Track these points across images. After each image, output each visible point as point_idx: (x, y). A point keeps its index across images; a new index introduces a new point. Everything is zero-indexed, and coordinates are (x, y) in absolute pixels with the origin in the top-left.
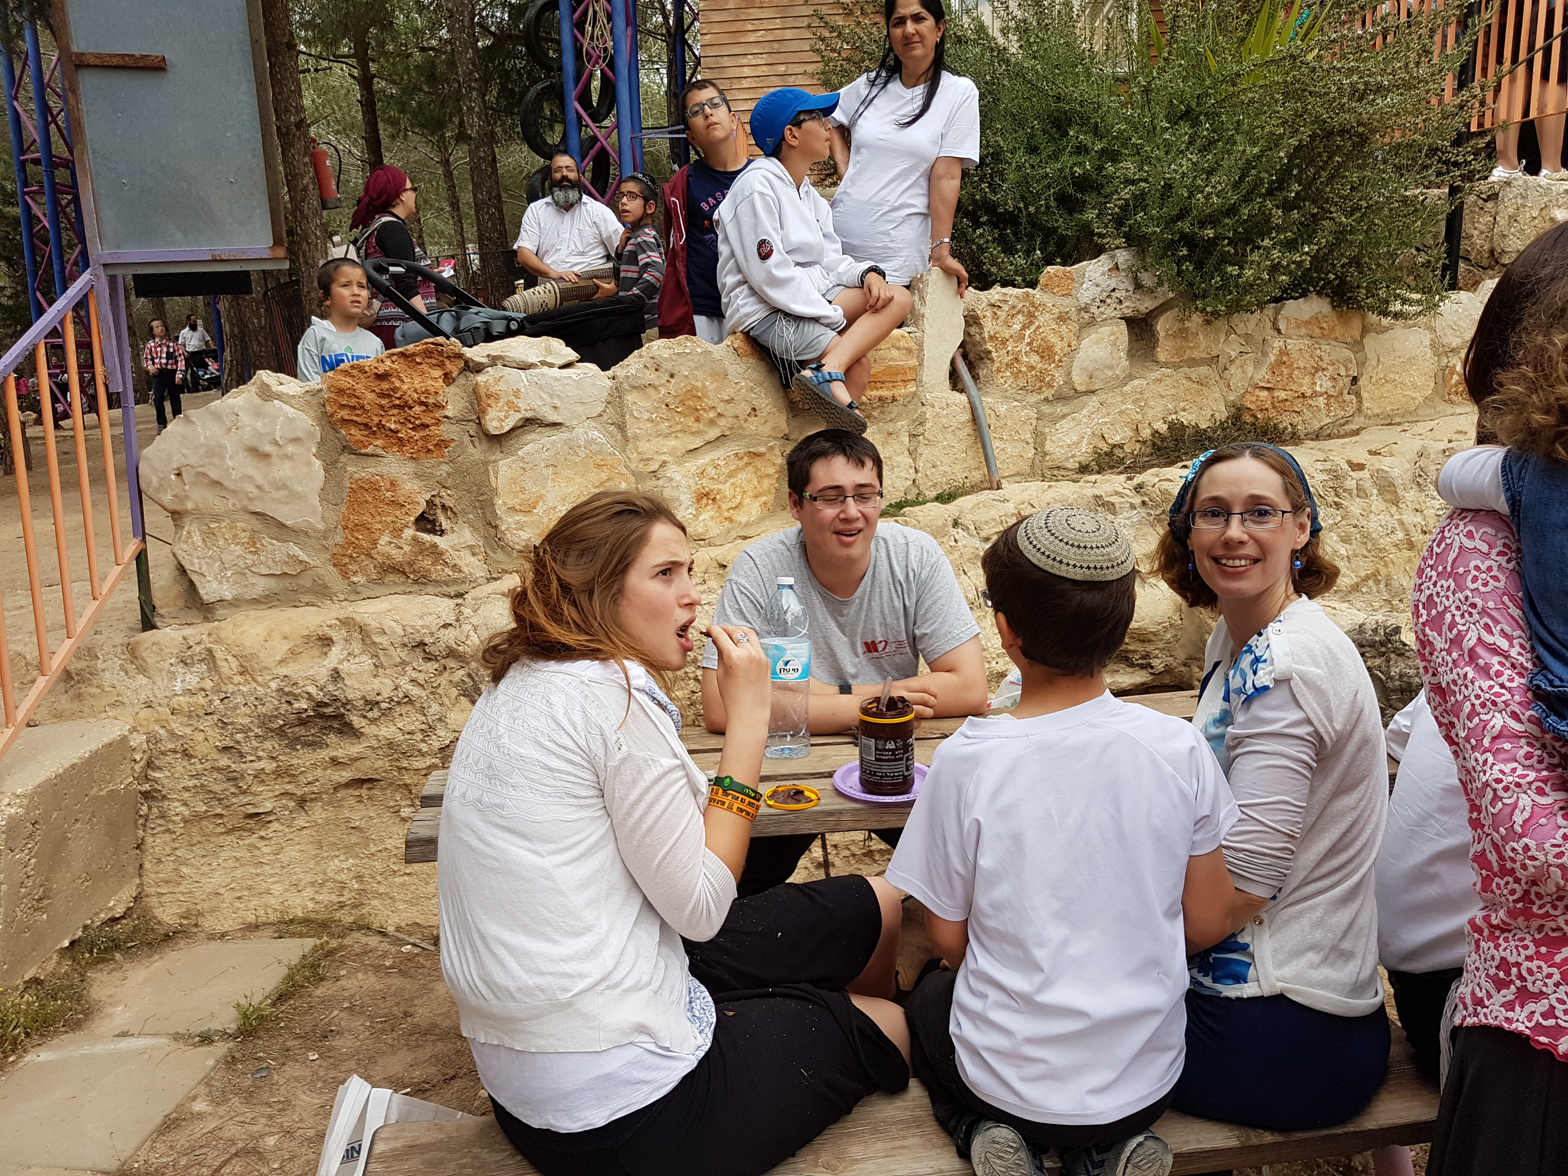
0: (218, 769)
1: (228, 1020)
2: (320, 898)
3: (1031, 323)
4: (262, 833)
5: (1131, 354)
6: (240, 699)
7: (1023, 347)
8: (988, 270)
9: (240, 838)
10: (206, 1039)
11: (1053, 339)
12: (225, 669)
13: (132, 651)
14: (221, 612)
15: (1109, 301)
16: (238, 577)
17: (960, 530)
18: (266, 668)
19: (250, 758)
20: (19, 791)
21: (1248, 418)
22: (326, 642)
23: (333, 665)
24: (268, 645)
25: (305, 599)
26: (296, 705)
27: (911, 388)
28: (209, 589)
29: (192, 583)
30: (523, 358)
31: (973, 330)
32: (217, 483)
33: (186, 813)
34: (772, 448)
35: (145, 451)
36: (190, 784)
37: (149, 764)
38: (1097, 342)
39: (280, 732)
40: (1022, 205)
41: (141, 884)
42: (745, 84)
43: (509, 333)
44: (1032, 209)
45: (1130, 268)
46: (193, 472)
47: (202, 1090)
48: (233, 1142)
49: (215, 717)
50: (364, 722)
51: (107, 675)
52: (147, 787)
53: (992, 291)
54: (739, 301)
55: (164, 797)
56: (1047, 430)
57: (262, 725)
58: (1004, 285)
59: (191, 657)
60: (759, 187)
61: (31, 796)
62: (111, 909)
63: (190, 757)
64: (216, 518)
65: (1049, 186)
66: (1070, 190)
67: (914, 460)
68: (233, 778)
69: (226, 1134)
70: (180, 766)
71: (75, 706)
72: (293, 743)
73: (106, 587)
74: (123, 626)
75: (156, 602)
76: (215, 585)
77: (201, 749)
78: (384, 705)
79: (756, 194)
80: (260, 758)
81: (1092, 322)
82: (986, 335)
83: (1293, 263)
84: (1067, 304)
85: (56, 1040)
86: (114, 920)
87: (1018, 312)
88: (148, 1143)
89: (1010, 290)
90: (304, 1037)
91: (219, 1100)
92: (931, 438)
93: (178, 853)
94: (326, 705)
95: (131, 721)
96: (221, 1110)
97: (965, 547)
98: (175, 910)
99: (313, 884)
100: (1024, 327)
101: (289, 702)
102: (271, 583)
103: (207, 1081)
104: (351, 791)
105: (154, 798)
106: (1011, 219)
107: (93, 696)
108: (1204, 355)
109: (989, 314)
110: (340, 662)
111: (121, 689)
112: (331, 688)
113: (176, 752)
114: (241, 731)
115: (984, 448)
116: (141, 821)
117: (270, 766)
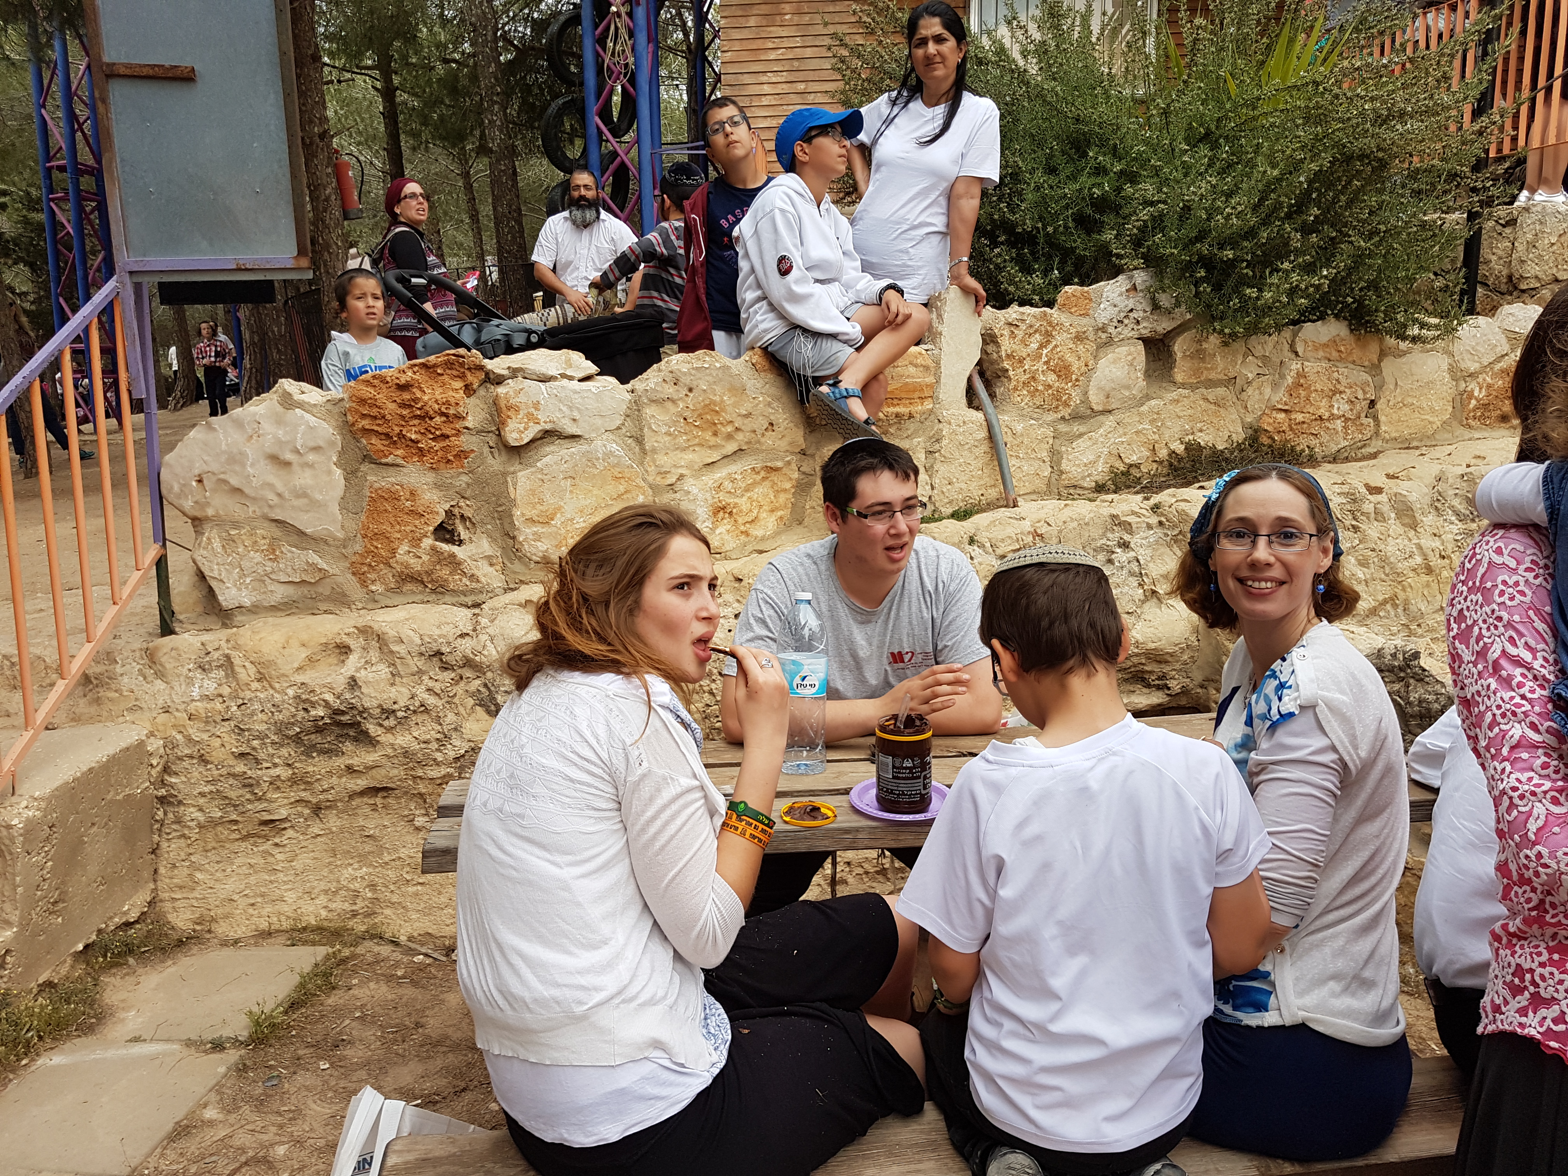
0: (234, 775)
1: (240, 1028)
2: (333, 906)
3: (1048, 342)
4: (277, 840)
5: (1148, 374)
6: (257, 706)
7: (1040, 366)
8: (1006, 289)
9: (255, 844)
10: (218, 1046)
11: (1070, 358)
12: (242, 675)
13: (151, 656)
14: (239, 618)
15: (1126, 321)
16: (257, 584)
17: (975, 547)
18: (284, 675)
19: (265, 765)
20: (37, 794)
21: (1265, 440)
22: (344, 650)
23: (351, 673)
24: (286, 652)
25: (323, 606)
26: (313, 713)
27: (928, 405)
28: (228, 596)
29: (211, 590)
30: (544, 370)
31: (990, 348)
32: (238, 491)
33: (202, 819)
34: (789, 463)
35: (169, 458)
36: (206, 789)
37: (166, 770)
38: (1114, 362)
39: (297, 739)
40: (1040, 225)
41: (156, 889)
42: (765, 101)
43: (529, 346)
44: (1050, 229)
45: (1148, 289)
46: (214, 479)
47: (213, 1097)
48: (243, 1150)
49: (232, 723)
50: (380, 731)
51: (126, 679)
52: (163, 792)
53: (1009, 310)
54: (759, 317)
55: (180, 803)
56: (1063, 449)
57: (279, 732)
58: (1022, 304)
59: (209, 663)
60: (779, 204)
61: (49, 800)
62: (125, 913)
63: (207, 762)
64: (236, 525)
65: (1067, 207)
66: (1089, 211)
67: (930, 477)
68: (249, 785)
69: (236, 1142)
70: (197, 772)
71: (93, 710)
72: (309, 750)
73: (126, 591)
74: (142, 631)
75: (176, 608)
76: (234, 591)
77: (218, 755)
78: (400, 714)
79: (777, 211)
80: (275, 765)
81: (1110, 342)
82: (1003, 354)
83: (1312, 286)
84: (1085, 324)
85: (68, 1044)
86: (128, 925)
87: (1036, 332)
88: (159, 1150)
89: (1027, 309)
90: (316, 1046)
91: (231, 1107)
92: (948, 456)
93: (193, 858)
94: (343, 713)
95: (148, 725)
96: (232, 1118)
97: (980, 564)
98: (189, 915)
99: (326, 892)
100: (1041, 346)
101: (305, 710)
102: (290, 590)
103: (218, 1088)
104: (365, 799)
105: (170, 804)
106: (1029, 239)
107: (110, 700)
108: (1222, 376)
109: (1006, 332)
110: (358, 670)
111: (139, 693)
112: (348, 696)
113: (191, 757)
114: (257, 738)
115: (1000, 466)
116: (157, 826)
117: (285, 773)
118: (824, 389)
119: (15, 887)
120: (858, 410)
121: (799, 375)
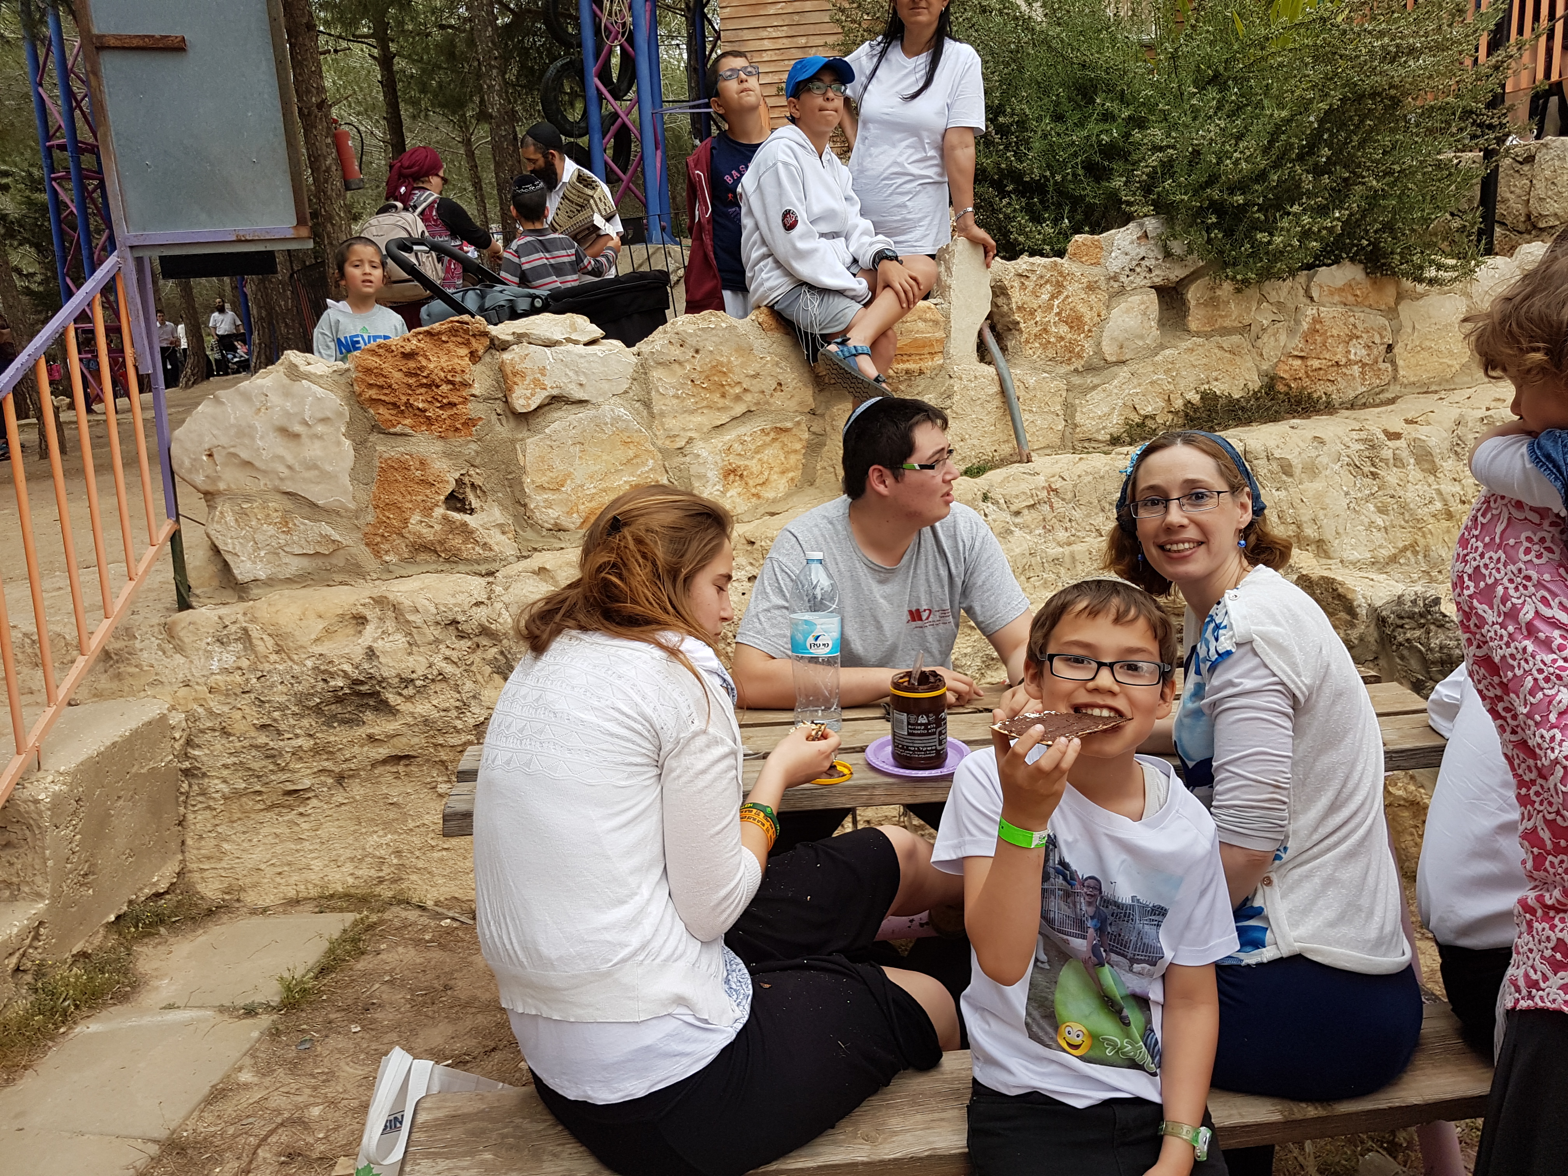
0: (257, 747)
1: (272, 993)
2: (359, 873)
3: (1060, 293)
4: (301, 810)
5: (1162, 323)
6: (276, 678)
7: (1052, 318)
8: (1016, 239)
9: (279, 814)
10: (250, 1012)
11: (1082, 309)
12: (261, 648)
13: (169, 630)
14: (255, 592)
15: (1138, 270)
16: (271, 557)
17: (989, 504)
18: (301, 647)
19: (287, 736)
20: (62, 769)
21: (1281, 387)
22: (361, 620)
23: (368, 643)
24: (303, 624)
25: (338, 578)
26: (332, 683)
27: (939, 360)
28: (243, 569)
29: (226, 564)
30: (548, 335)
31: (1000, 301)
32: (248, 464)
33: (226, 790)
34: (798, 423)
35: (178, 433)
36: (230, 761)
37: (189, 743)
38: (1127, 311)
39: (317, 710)
40: (1048, 173)
41: (183, 861)
42: (766, 57)
43: (534, 311)
44: (1058, 178)
45: (1159, 236)
46: (224, 452)
47: (248, 1061)
48: (278, 1112)
49: (253, 696)
50: (399, 700)
51: (145, 654)
52: (187, 765)
53: (1019, 261)
55: (204, 775)
56: (1077, 402)
57: (299, 703)
58: (1032, 255)
59: (227, 636)
61: (74, 774)
62: (154, 884)
63: (229, 734)
64: (248, 498)
65: (1075, 155)
66: (1097, 158)
68: (271, 756)
69: (272, 1104)
70: (219, 744)
71: (115, 685)
72: (330, 721)
73: (141, 568)
74: (160, 606)
75: (192, 582)
76: (249, 564)
77: (240, 727)
78: (419, 683)
80: (297, 736)
81: (1122, 291)
82: (1014, 306)
83: (1326, 228)
84: (1096, 273)
85: (102, 1014)
86: (158, 895)
87: (1047, 282)
88: (196, 1113)
89: (1037, 260)
90: (347, 1009)
91: (265, 1070)
92: (959, 411)
93: (219, 829)
94: (362, 683)
95: (169, 699)
96: (267, 1081)
97: (995, 521)
98: (217, 885)
99: (352, 859)
100: (1053, 297)
101: (325, 680)
102: (305, 562)
103: (252, 1052)
104: (388, 768)
105: (194, 776)
106: (1037, 188)
107: (131, 675)
108: (1236, 324)
109: (1016, 284)
110: (375, 640)
111: (159, 668)
112: (366, 666)
113: (214, 730)
114: (277, 709)
115: (1013, 420)
116: (182, 798)
117: (307, 743)
118: (833, 348)
119: (45, 861)
120: (868, 368)
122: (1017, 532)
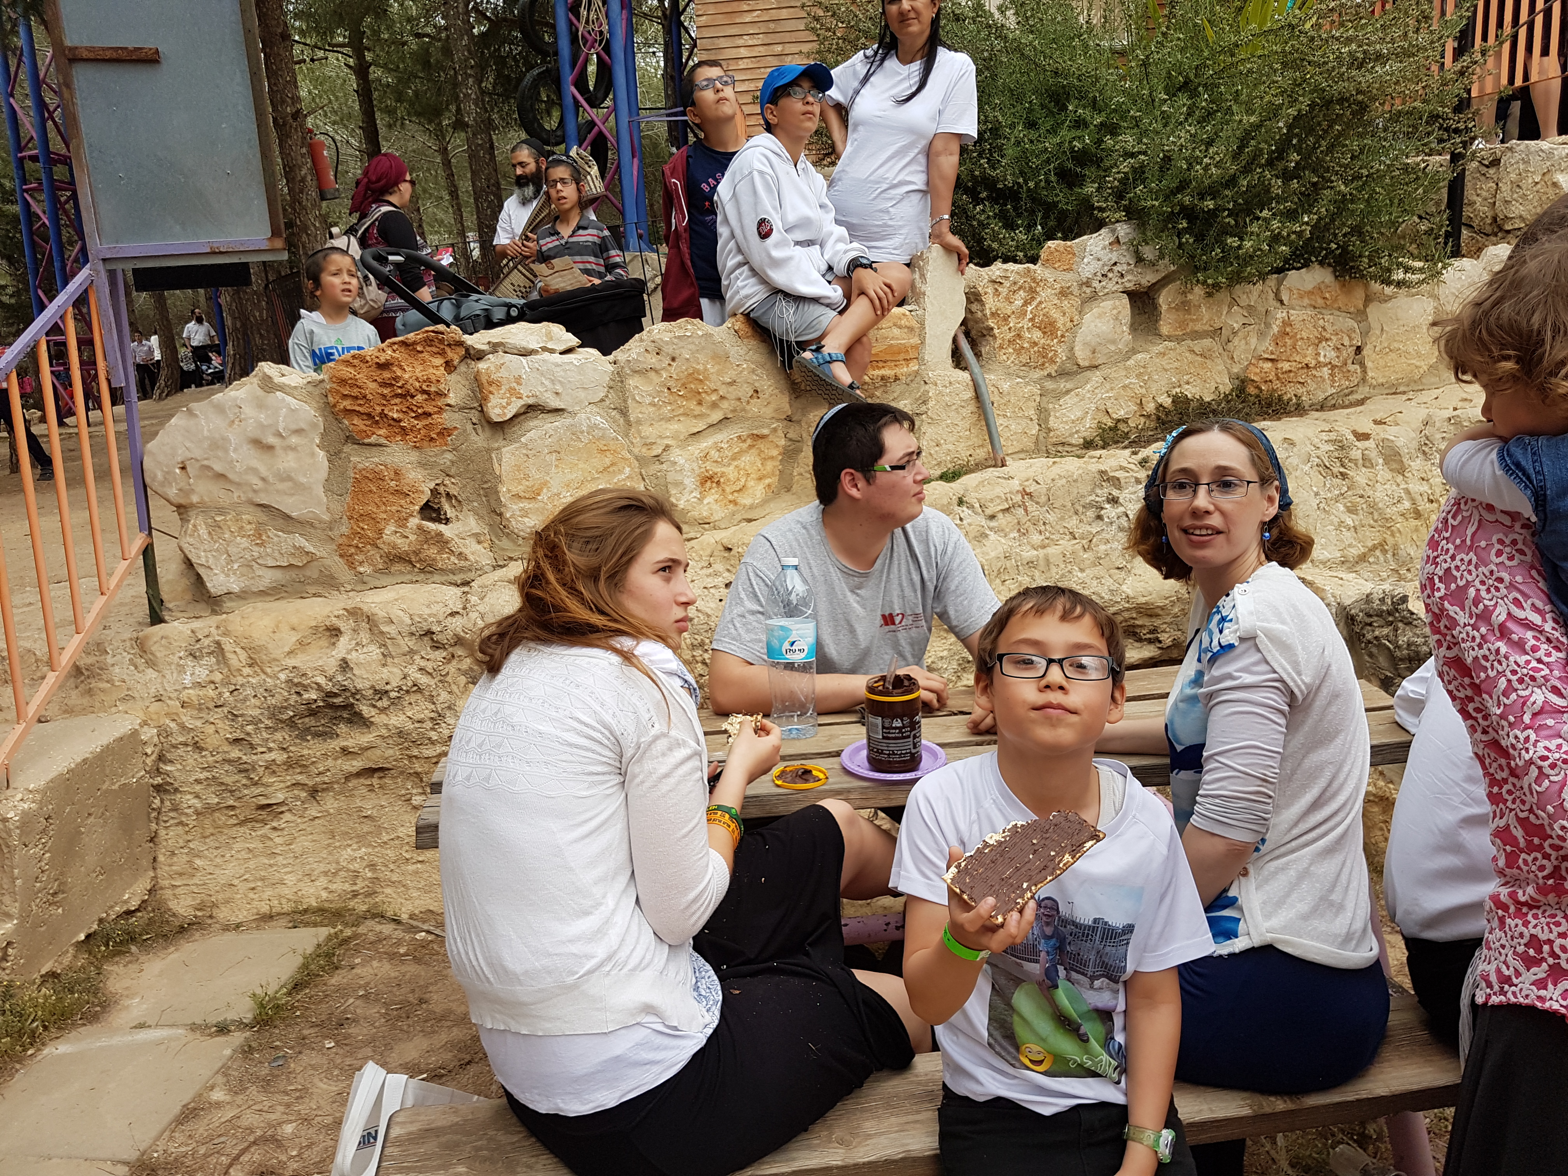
0: (229, 761)
1: (245, 1010)
2: (333, 887)
3: (1033, 298)
4: (275, 824)
5: (1134, 328)
6: (249, 691)
7: (1026, 323)
8: (989, 246)
9: (253, 829)
10: (223, 1029)
11: (1055, 314)
12: (234, 661)
13: (141, 645)
14: (228, 605)
15: (1110, 275)
16: (244, 569)
17: (965, 508)
18: (275, 660)
19: (260, 749)
20: (31, 786)
21: (1252, 390)
22: (334, 632)
23: (341, 655)
24: (276, 636)
25: (312, 590)
26: (306, 696)
27: (914, 366)
28: (216, 582)
29: (199, 576)
30: (524, 344)
31: (975, 307)
32: (221, 476)
33: (199, 805)
34: (775, 430)
35: (151, 446)
36: (202, 776)
37: (161, 758)
38: (1100, 316)
39: (291, 723)
40: (1021, 180)
41: (156, 877)
42: (742, 65)
43: (510, 320)
44: (1031, 184)
45: (1131, 242)
46: (198, 465)
47: (220, 1079)
48: (251, 1130)
49: (226, 710)
50: (374, 712)
51: (117, 669)
52: (159, 780)
53: (992, 267)
54: (739, 283)
55: (176, 790)
56: (1051, 406)
57: (273, 716)
58: (1005, 261)
59: (200, 650)
61: (43, 792)
62: (126, 902)
63: (201, 749)
64: (221, 511)
65: (1048, 161)
66: (1070, 165)
68: (244, 770)
69: (245, 1122)
70: (192, 758)
71: (86, 701)
72: (304, 734)
73: (113, 582)
74: (132, 620)
75: (164, 596)
76: (222, 577)
77: (212, 741)
78: (393, 694)
80: (270, 750)
81: (1094, 297)
82: (988, 312)
83: (1294, 232)
84: (1069, 279)
85: (74, 1033)
86: (129, 913)
87: (1020, 288)
88: (167, 1133)
89: (1011, 266)
90: (320, 1025)
91: (237, 1088)
92: (934, 417)
93: (191, 845)
94: (336, 695)
95: (141, 714)
96: (239, 1099)
97: (970, 525)
98: (190, 902)
99: (326, 873)
100: (1026, 303)
101: (298, 693)
102: (278, 575)
103: (224, 1071)
104: (362, 780)
105: (166, 791)
106: (1011, 195)
107: (102, 690)
108: (1207, 328)
109: (990, 290)
110: (348, 653)
111: (130, 683)
112: (340, 678)
113: (187, 745)
114: (250, 723)
115: (988, 425)
116: (154, 814)
117: (281, 757)
118: (807, 355)
119: (13, 879)
120: (842, 374)
121: (781, 341)
122: (992, 536)
